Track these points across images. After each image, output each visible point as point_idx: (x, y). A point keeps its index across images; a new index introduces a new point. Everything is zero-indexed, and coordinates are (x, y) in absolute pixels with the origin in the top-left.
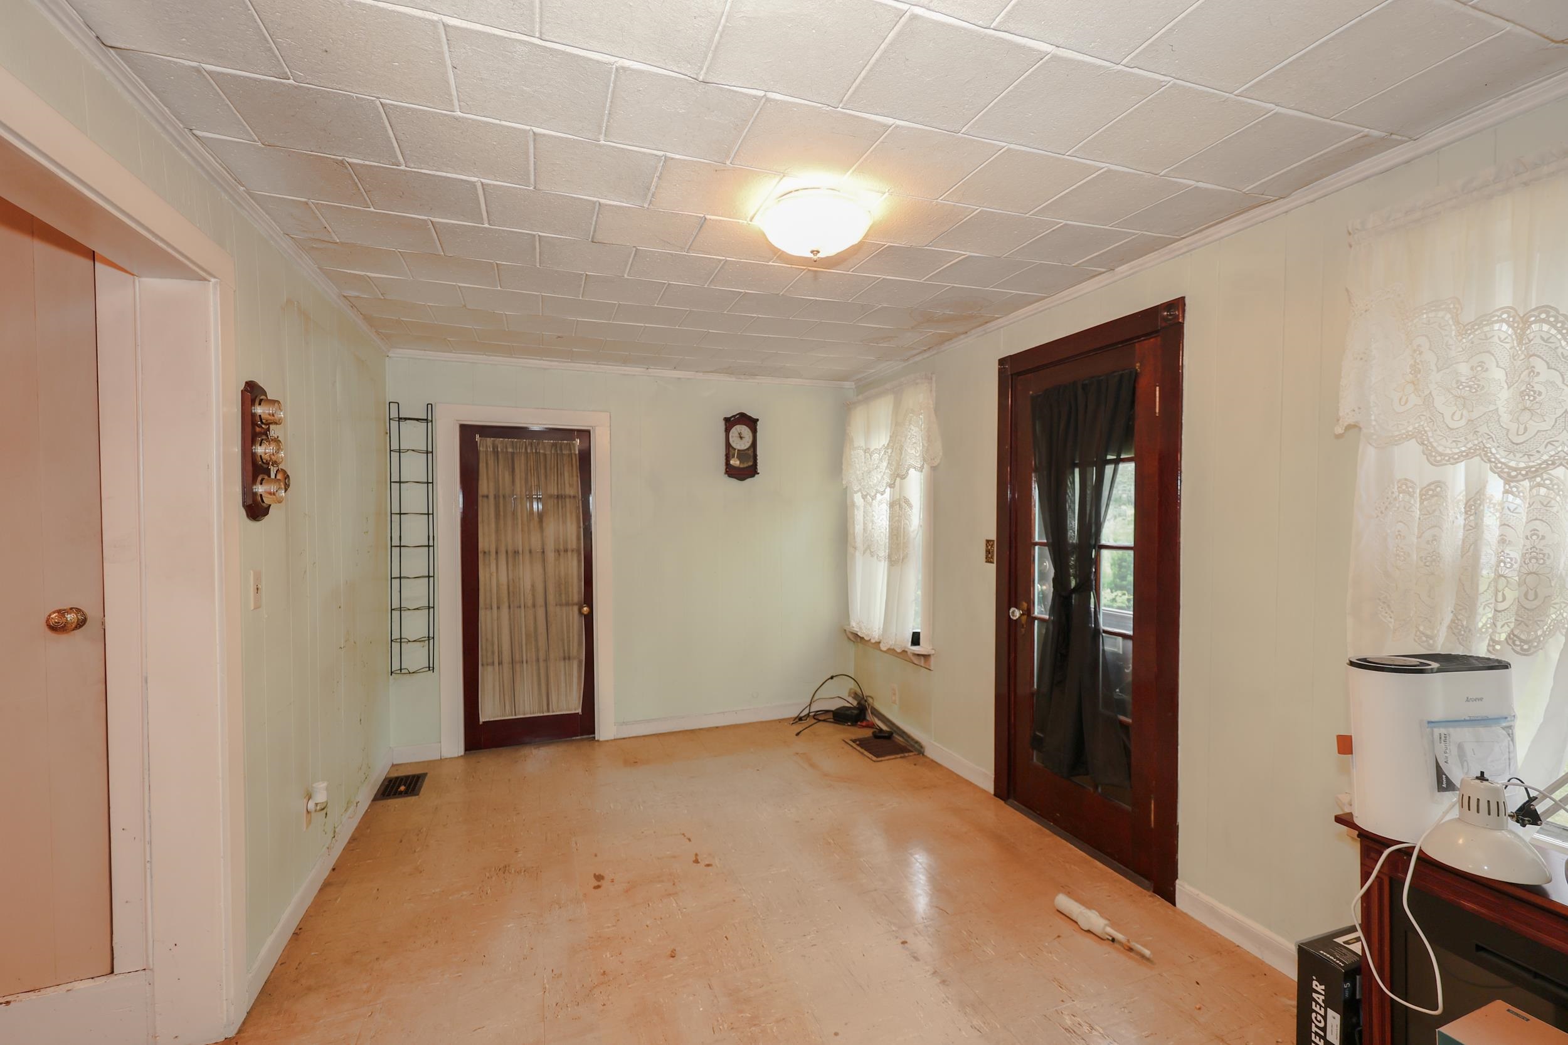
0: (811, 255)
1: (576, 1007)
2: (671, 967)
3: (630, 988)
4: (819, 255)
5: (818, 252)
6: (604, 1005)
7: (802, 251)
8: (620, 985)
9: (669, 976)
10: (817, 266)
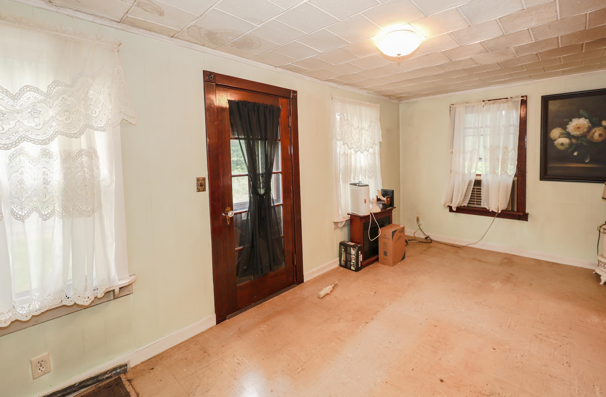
0: (398, 56)
1: (500, 393)
2: (447, 377)
3: (472, 383)
4: (400, 56)
5: (400, 54)
6: (487, 385)
7: (394, 54)
8: (475, 387)
9: (452, 374)
10: (399, 60)
